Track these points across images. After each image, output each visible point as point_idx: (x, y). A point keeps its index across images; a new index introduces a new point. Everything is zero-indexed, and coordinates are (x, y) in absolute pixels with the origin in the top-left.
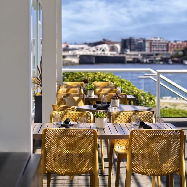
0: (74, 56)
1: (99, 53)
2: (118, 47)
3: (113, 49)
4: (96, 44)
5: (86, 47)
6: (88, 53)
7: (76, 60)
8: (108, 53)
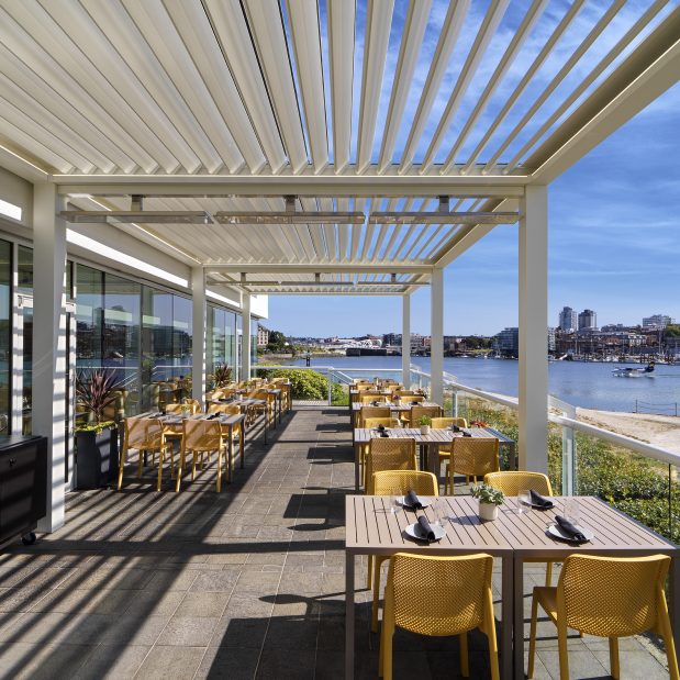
0: (343, 349)
1: (364, 347)
2: (381, 341)
3: (375, 343)
4: (361, 339)
5: (353, 341)
6: (355, 346)
7: (344, 353)
8: (371, 347)
